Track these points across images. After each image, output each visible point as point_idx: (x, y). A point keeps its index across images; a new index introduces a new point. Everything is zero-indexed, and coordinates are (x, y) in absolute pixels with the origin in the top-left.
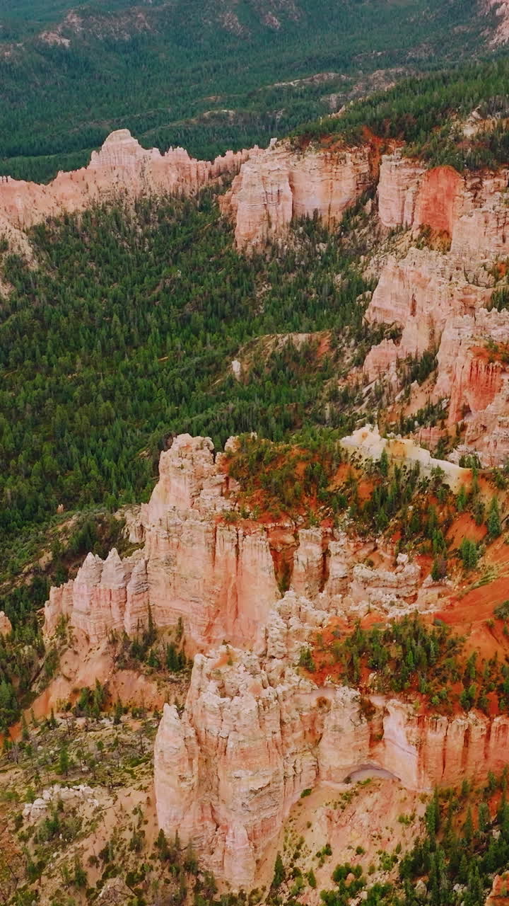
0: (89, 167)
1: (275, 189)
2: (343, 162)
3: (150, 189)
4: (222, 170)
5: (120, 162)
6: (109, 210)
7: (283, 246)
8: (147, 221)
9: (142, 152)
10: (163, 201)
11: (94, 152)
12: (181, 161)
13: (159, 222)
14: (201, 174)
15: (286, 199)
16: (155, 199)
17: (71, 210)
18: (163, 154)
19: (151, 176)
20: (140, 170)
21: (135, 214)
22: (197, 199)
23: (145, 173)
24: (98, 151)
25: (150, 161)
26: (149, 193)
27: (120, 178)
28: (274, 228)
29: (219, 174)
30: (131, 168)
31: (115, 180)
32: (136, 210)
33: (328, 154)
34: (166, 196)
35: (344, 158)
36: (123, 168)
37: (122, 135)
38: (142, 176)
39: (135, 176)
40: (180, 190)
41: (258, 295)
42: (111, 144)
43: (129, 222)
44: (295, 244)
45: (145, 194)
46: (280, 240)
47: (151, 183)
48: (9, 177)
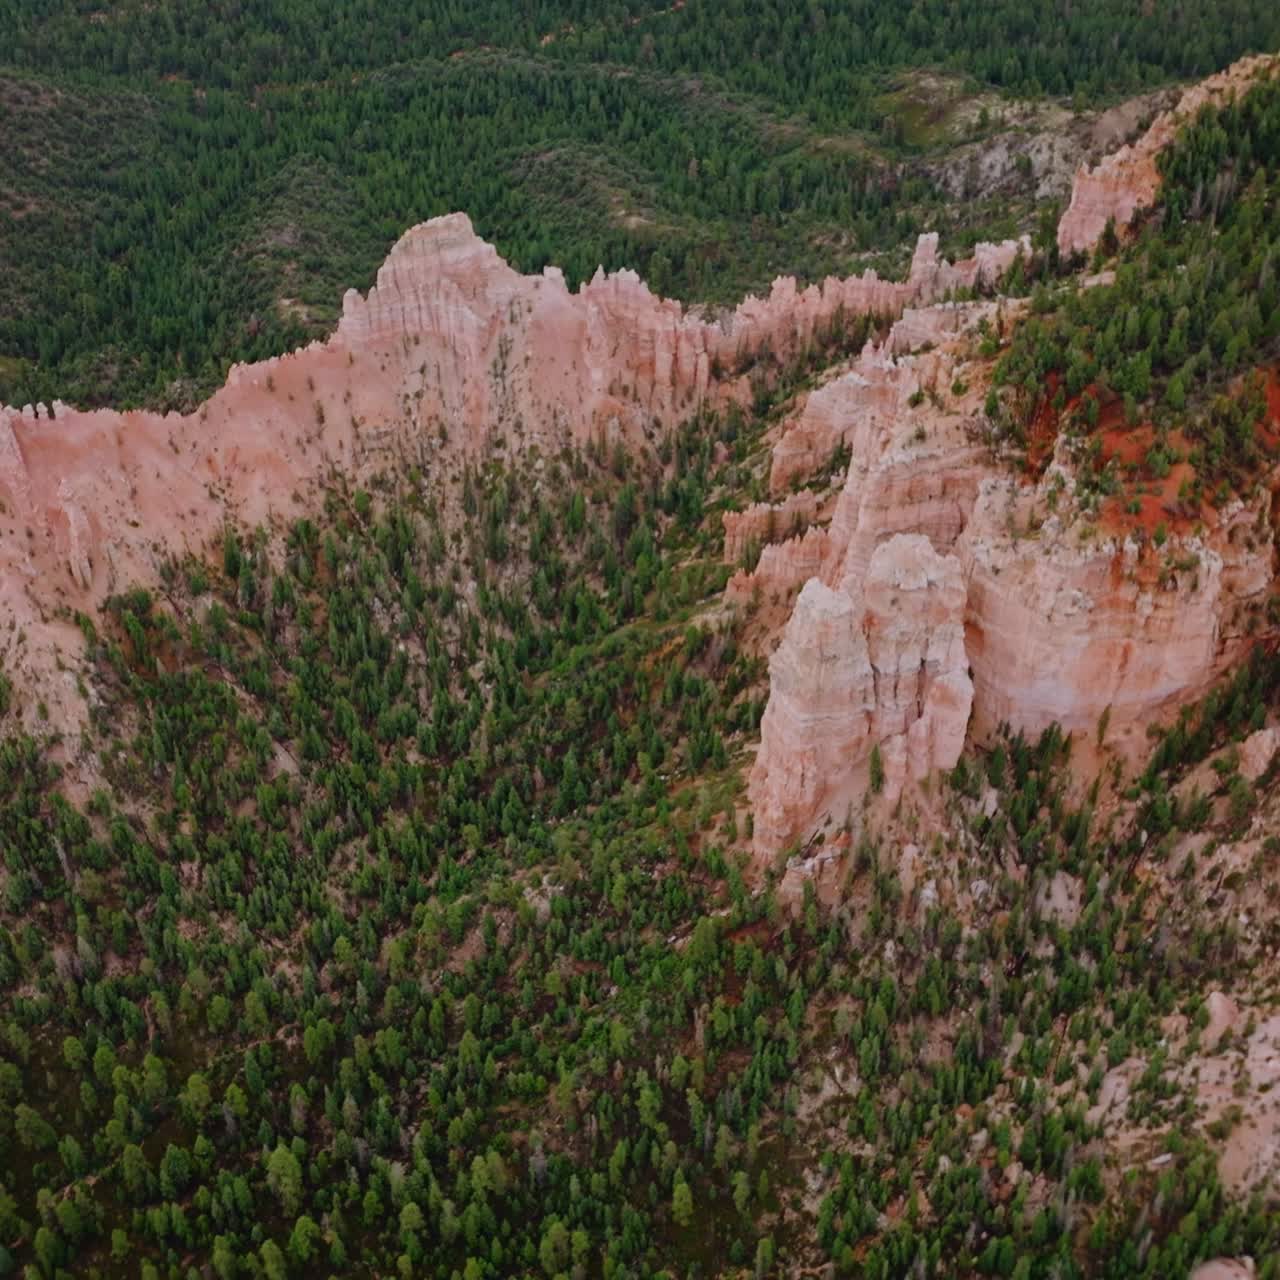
0: (335, 339)
1: (910, 661)
2: (1183, 582)
3: (518, 425)
4: (753, 349)
5: (435, 318)
6: (380, 509)
7: (919, 885)
8: (499, 553)
9: (508, 283)
10: (555, 474)
11: (351, 293)
12: (630, 315)
13: (534, 557)
14: (687, 367)
15: (947, 699)
16: (528, 466)
17: (254, 514)
18: (573, 288)
19: (526, 374)
20: (493, 353)
21: (463, 518)
22: (666, 460)
23: (513, 360)
24: (363, 290)
25: (528, 319)
26: (514, 442)
27: (431, 379)
28: (891, 792)
29: (745, 363)
30: (466, 345)
31: (415, 383)
32: (469, 505)
33: (1131, 547)
34: (567, 454)
35: (1190, 566)
36: (445, 343)
37: (443, 235)
38: (499, 371)
39: (477, 368)
40: (613, 432)
41: (803, 1112)
42: (405, 264)
43: (438, 556)
44: (965, 876)
45: (500, 444)
46: (910, 851)
47: (523, 406)
48: (57, 405)
